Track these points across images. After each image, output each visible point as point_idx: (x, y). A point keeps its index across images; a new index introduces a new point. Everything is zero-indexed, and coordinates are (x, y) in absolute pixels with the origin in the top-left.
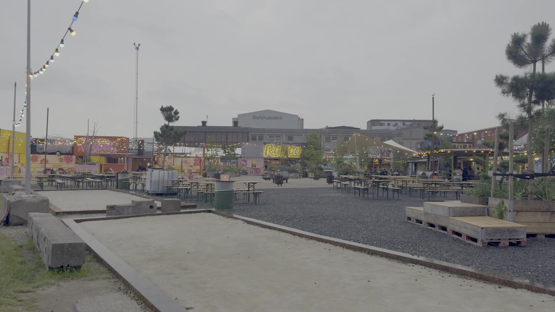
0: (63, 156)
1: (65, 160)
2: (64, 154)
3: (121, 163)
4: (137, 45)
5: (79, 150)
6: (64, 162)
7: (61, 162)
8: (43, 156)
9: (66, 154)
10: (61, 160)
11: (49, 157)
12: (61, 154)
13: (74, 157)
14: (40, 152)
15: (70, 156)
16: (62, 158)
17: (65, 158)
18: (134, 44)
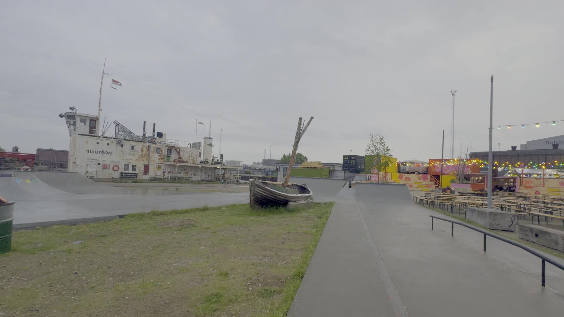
0: (420, 175)
1: (422, 178)
2: (420, 173)
3: (473, 182)
4: (453, 92)
5: (433, 170)
6: (422, 180)
7: (419, 180)
8: (406, 175)
9: (423, 173)
10: (419, 178)
11: (410, 176)
12: (419, 173)
13: (429, 176)
14: (403, 172)
15: (425, 175)
16: (420, 177)
17: (423, 177)
18: (451, 92)
